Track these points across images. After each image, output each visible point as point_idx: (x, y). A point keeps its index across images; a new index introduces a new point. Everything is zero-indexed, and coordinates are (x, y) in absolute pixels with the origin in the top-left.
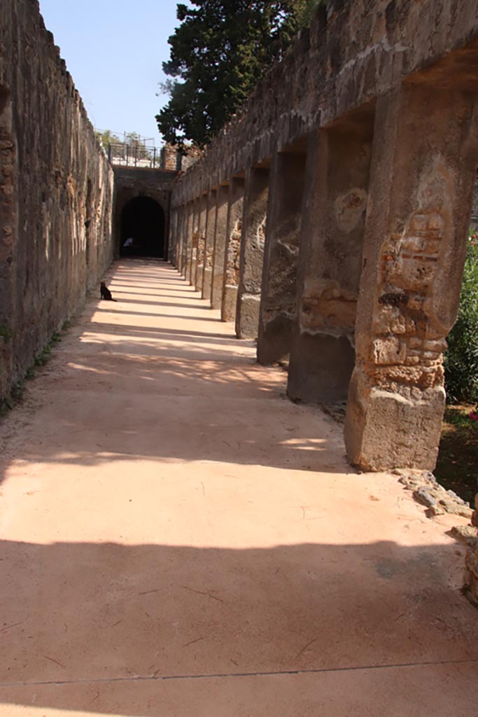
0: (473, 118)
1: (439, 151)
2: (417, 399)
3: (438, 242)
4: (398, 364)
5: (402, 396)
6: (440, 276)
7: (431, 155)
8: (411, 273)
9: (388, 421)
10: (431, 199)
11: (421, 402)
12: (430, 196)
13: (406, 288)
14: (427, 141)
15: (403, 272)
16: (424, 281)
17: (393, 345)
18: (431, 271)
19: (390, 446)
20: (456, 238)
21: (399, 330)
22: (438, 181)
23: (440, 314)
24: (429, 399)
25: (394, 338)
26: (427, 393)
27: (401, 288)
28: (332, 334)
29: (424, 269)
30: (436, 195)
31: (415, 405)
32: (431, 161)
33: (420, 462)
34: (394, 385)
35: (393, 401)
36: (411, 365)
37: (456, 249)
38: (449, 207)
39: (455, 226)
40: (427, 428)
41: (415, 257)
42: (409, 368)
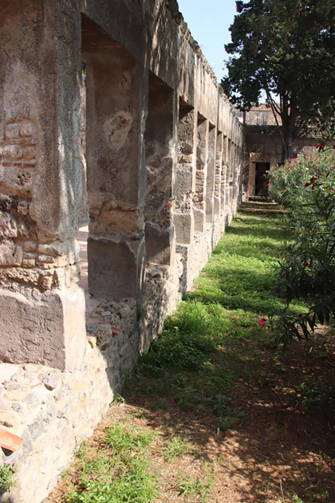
0: (45, 20)
1: (17, 59)
2: (36, 300)
3: (33, 148)
4: (16, 266)
5: (24, 296)
6: (37, 181)
7: (11, 63)
8: (12, 180)
9: (14, 318)
10: (18, 107)
11: (40, 303)
12: (17, 104)
13: (11, 195)
14: (5, 51)
15: (4, 179)
16: (25, 187)
17: (7, 247)
18: (30, 177)
19: (20, 342)
20: (46, 143)
21: (11, 234)
22: (22, 89)
23: (43, 219)
24: (47, 301)
25: (8, 242)
26: (45, 295)
27: (7, 194)
28: (112, 240)
29: (23, 175)
30: (22, 102)
31: (35, 305)
32: (11, 70)
33: (51, 360)
34: (15, 285)
35: (15, 301)
36: (28, 268)
37: (48, 153)
38: (35, 112)
39: (44, 130)
40: (50, 329)
41: (15, 165)
42: (25, 270)
